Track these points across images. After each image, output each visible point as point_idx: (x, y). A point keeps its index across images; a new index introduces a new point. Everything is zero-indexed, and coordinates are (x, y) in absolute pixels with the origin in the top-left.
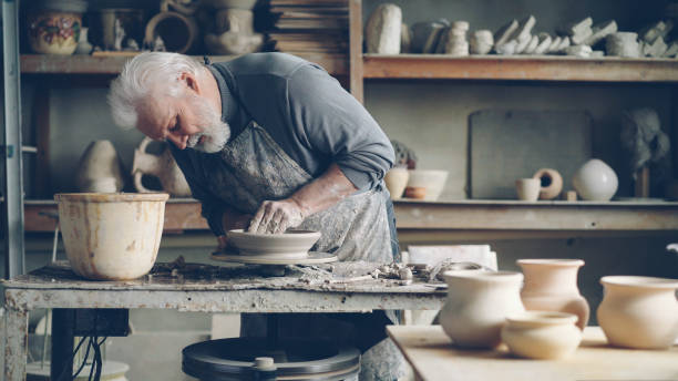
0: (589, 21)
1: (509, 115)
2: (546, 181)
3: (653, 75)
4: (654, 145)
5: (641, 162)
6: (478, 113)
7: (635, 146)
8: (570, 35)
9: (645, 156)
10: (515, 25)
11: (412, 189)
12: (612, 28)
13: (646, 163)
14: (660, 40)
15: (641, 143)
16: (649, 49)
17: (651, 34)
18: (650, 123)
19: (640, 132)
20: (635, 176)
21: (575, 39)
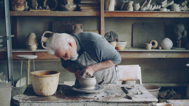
0: (166, 1)
1: (143, 24)
2: (153, 44)
3: (183, 16)
4: (183, 34)
5: (179, 38)
6: (135, 23)
7: (178, 34)
8: (161, 4)
9: (180, 37)
10: (146, 2)
11: (118, 47)
12: (172, 3)
13: (180, 38)
14: (186, 6)
15: (179, 33)
16: (182, 9)
17: (183, 4)
18: (182, 28)
19: (179, 30)
20: (177, 42)
21: (163, 6)
